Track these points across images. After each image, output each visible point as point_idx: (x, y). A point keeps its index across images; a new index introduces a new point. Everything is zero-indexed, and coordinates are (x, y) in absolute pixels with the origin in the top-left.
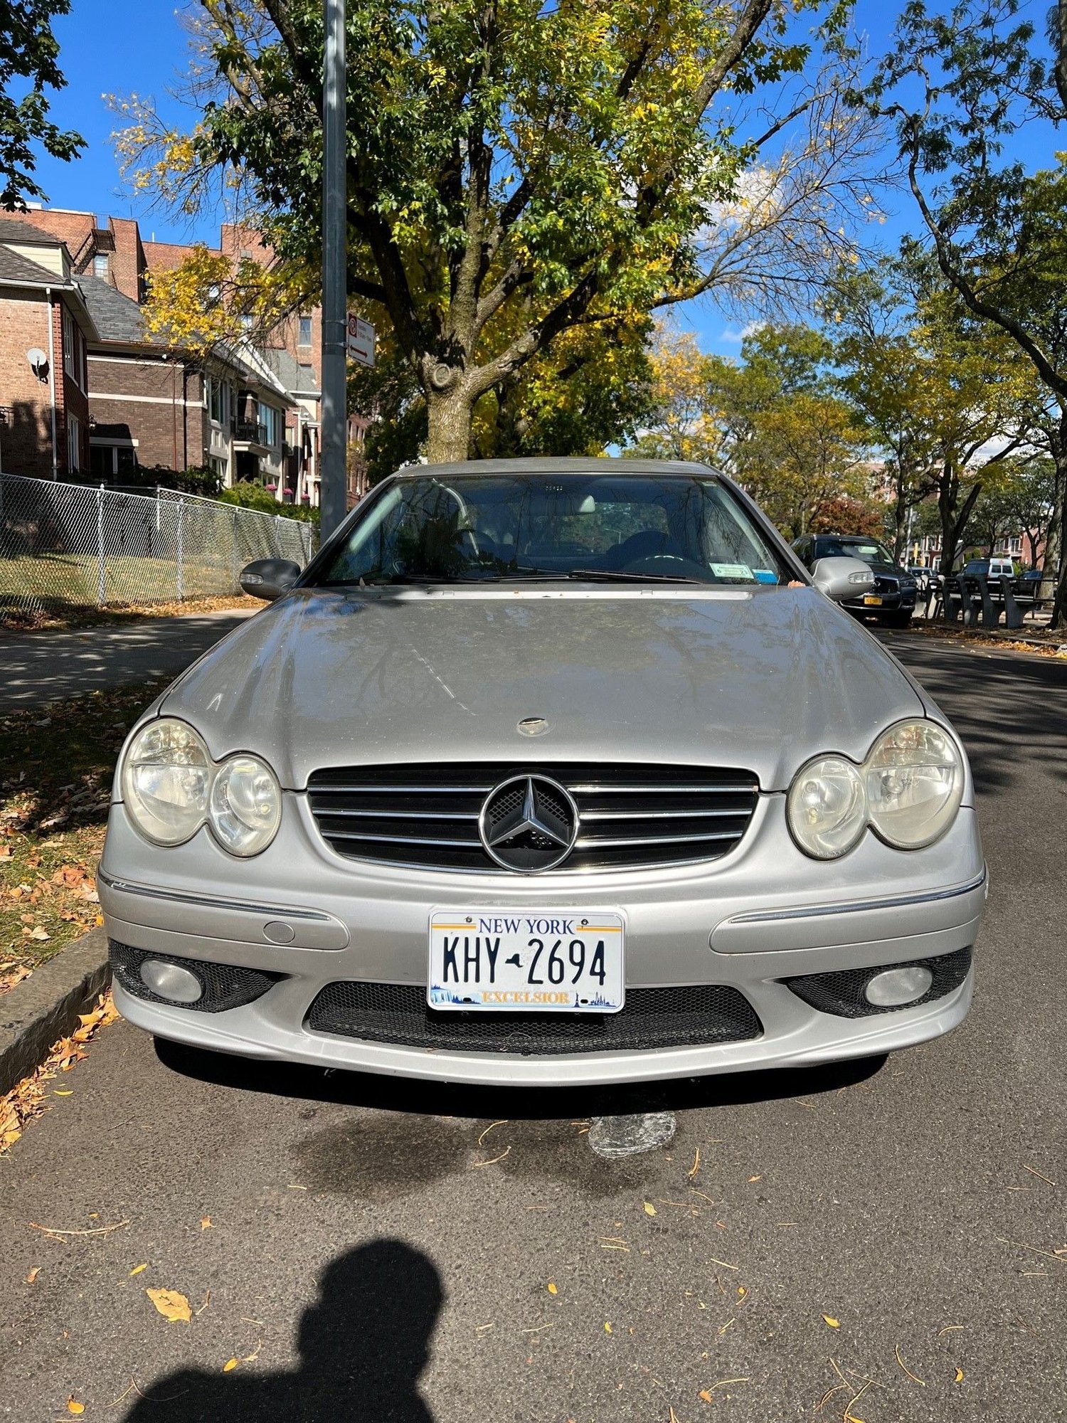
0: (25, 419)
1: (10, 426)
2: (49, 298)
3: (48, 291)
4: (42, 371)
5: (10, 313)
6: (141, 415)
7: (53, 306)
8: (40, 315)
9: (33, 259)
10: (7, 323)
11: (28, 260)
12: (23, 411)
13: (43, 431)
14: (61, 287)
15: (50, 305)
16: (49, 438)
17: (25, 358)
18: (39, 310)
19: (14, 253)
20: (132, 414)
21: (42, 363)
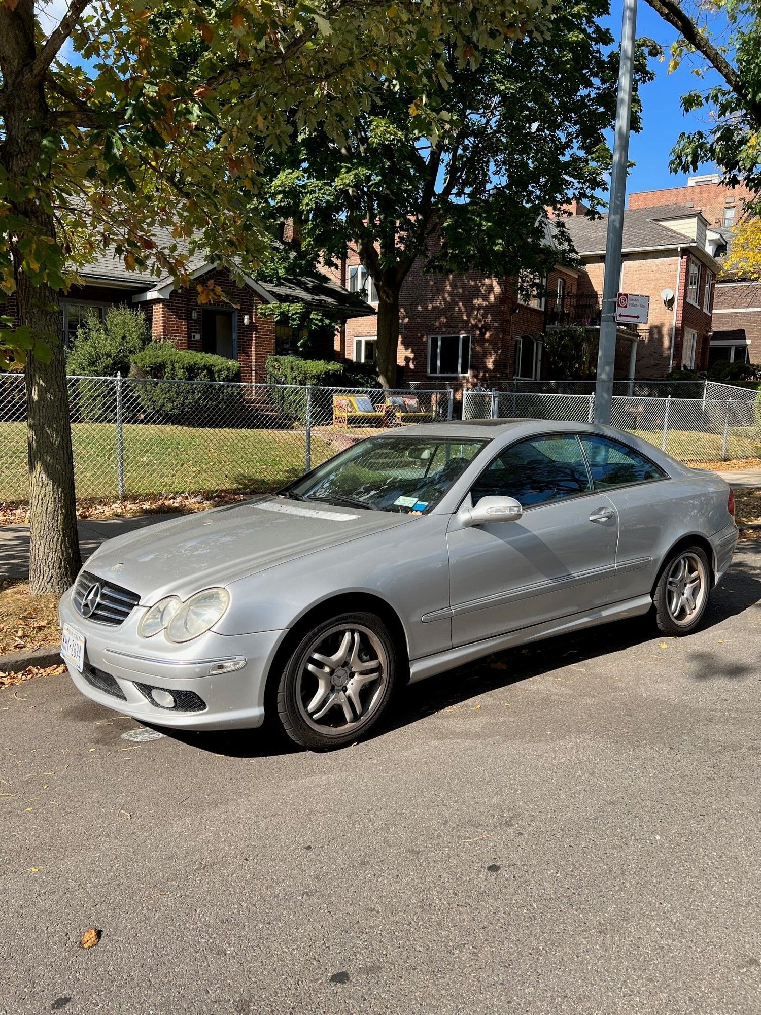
0: (656, 336)
1: (647, 341)
2: (680, 254)
3: (679, 250)
4: (670, 303)
5: (654, 268)
6: (754, 322)
7: (682, 259)
8: (673, 266)
9: (674, 228)
10: (652, 275)
11: (671, 230)
12: (656, 331)
13: (666, 343)
14: (688, 245)
15: (680, 258)
16: (670, 348)
17: (659, 296)
18: (673, 262)
19: (664, 227)
20: (748, 321)
21: (670, 298)
